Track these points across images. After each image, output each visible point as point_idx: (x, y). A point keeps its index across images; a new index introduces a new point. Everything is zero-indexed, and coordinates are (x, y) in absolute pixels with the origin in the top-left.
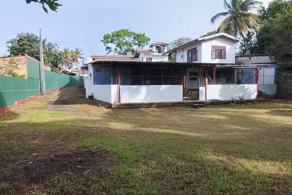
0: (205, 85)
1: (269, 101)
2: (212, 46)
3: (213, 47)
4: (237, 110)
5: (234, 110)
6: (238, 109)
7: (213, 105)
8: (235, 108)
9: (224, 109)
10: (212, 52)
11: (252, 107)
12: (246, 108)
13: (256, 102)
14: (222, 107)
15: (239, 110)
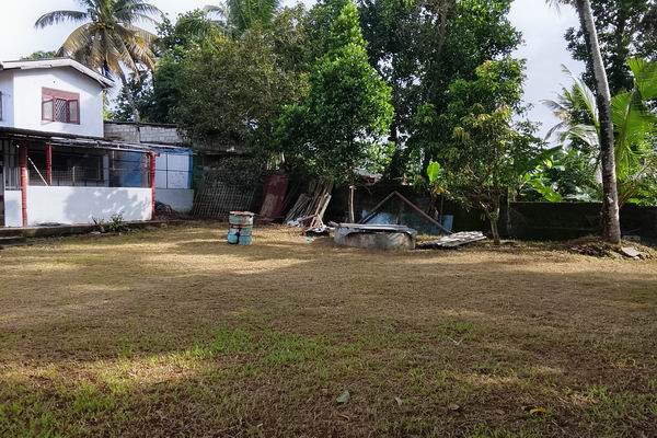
0: (20, 186)
1: (177, 224)
2: (43, 88)
3: (45, 91)
4: (104, 247)
5: (97, 247)
6: (108, 243)
7: (46, 236)
8: (100, 242)
9: (73, 247)
10: (43, 103)
11: (141, 239)
12: (127, 240)
13: (150, 228)
14: (69, 242)
15: (109, 247)
